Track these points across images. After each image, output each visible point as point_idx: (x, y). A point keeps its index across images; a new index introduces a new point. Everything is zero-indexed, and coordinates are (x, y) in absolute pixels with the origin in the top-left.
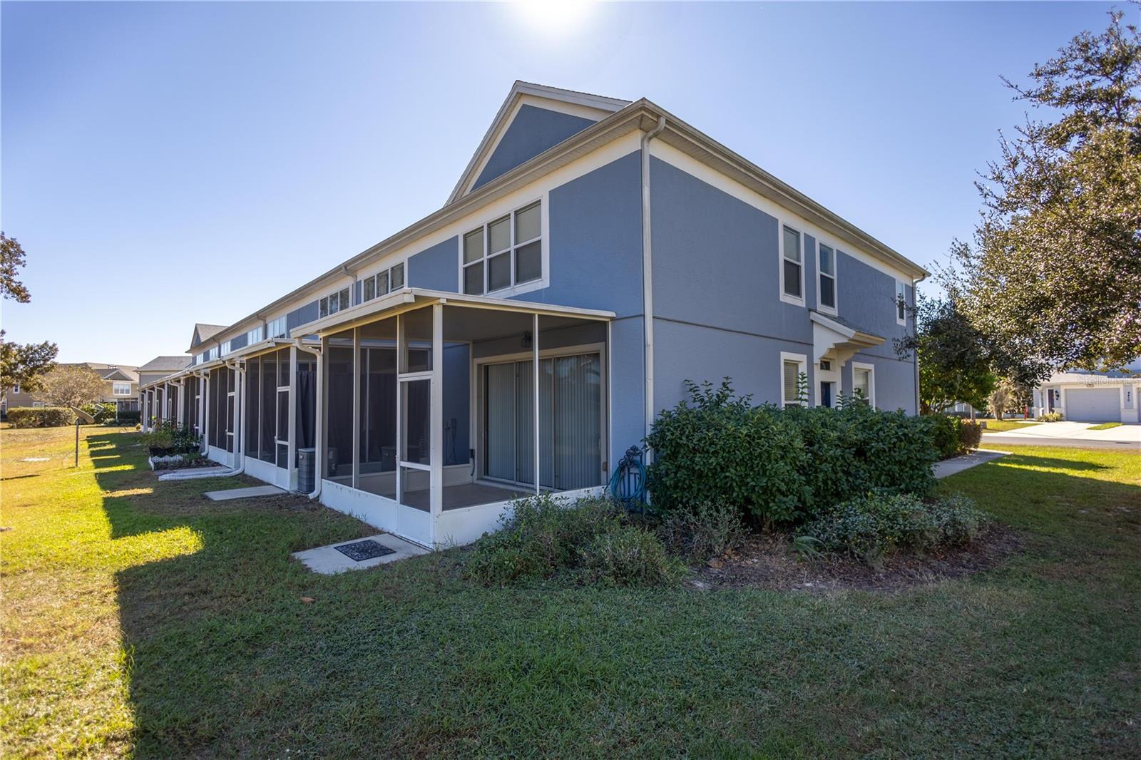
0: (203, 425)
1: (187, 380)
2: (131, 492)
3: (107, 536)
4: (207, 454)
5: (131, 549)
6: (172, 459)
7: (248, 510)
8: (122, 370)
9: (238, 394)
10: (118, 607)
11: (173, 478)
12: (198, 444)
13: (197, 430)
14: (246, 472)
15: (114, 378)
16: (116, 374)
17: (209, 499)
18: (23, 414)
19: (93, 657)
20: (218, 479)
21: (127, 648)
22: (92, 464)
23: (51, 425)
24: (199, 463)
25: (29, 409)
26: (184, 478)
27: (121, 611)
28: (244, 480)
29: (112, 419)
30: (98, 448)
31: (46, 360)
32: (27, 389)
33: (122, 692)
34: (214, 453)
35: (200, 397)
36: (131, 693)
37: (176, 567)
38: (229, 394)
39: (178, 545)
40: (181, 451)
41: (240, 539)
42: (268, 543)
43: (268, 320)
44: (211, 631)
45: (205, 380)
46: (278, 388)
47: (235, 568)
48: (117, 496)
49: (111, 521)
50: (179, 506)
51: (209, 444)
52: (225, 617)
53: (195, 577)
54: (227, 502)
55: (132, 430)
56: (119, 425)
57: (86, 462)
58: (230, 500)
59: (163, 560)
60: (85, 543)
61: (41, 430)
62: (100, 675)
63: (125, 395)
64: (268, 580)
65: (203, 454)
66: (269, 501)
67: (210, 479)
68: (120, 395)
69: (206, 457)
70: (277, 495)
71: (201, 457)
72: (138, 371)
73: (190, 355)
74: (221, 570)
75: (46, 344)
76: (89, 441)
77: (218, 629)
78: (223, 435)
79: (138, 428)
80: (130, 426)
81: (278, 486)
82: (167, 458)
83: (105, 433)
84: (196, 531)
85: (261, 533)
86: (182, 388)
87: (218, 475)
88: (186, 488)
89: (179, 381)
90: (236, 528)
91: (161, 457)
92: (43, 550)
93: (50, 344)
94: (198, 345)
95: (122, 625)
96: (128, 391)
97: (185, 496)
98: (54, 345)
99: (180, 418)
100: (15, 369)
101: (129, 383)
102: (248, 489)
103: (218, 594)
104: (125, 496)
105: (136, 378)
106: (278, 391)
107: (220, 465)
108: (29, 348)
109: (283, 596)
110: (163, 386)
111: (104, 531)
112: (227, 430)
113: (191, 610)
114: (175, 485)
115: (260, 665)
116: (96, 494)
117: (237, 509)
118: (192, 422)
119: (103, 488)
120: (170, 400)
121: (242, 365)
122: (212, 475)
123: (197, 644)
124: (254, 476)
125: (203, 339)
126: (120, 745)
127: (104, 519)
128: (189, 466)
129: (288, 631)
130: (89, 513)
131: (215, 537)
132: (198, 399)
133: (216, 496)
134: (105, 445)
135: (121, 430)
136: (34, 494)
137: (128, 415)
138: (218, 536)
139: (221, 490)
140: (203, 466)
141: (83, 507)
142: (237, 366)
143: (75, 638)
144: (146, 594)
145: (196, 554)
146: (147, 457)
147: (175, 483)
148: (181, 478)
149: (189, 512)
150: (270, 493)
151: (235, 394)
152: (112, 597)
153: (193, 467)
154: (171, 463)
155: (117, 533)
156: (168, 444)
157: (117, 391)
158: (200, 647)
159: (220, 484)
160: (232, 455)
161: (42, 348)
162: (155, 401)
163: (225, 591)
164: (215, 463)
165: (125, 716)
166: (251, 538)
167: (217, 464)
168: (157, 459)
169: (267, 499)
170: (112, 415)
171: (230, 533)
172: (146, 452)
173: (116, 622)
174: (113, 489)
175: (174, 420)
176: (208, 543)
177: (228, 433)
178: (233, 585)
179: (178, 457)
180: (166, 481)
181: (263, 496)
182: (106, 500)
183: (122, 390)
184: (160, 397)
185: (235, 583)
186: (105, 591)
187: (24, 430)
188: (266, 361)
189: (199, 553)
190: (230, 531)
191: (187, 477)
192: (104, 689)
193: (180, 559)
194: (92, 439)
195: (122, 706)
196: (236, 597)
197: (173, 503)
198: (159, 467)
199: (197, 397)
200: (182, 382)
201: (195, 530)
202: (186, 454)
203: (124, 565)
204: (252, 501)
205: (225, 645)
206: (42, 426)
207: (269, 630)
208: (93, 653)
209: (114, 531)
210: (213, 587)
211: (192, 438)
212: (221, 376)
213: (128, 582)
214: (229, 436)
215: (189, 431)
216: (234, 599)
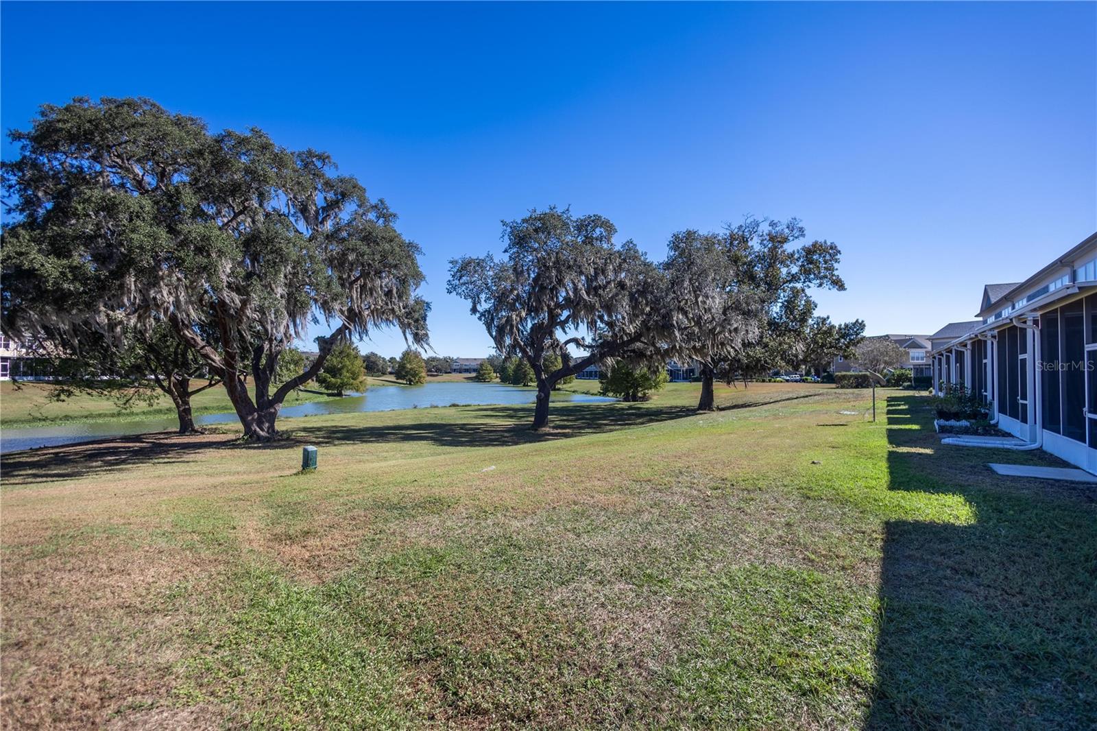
0: (991, 392)
1: (973, 344)
2: (913, 450)
3: (885, 486)
4: (998, 423)
5: (903, 503)
6: (958, 424)
7: (1040, 493)
8: (916, 338)
9: (1032, 357)
10: (882, 555)
11: (957, 443)
12: (987, 411)
13: (986, 396)
14: (1045, 448)
15: (911, 346)
16: (911, 342)
17: (993, 472)
18: (844, 377)
19: (854, 592)
20: (1008, 450)
21: (882, 599)
22: (886, 421)
23: (863, 387)
24: (987, 431)
25: (848, 373)
26: (967, 444)
27: (884, 559)
28: (1040, 457)
29: (909, 383)
30: (894, 408)
31: (857, 334)
32: (846, 357)
33: (871, 640)
34: (1005, 422)
35: (988, 361)
36: (879, 647)
37: (942, 535)
38: (1021, 357)
39: (949, 512)
40: (967, 417)
41: (1024, 525)
42: (1064, 541)
43: (1076, 265)
44: (970, 621)
45: (992, 343)
46: (1086, 346)
47: (1013, 558)
48: (901, 451)
49: (891, 473)
50: (958, 472)
51: (999, 412)
52: (990, 612)
53: (963, 552)
54: (1014, 479)
55: (925, 393)
56: (915, 388)
57: (882, 418)
58: (1020, 477)
59: (931, 523)
60: (867, 488)
61: (856, 391)
62: (856, 613)
63: (920, 362)
64: (1057, 590)
65: (992, 422)
66: (1074, 489)
67: (997, 449)
68: (916, 362)
69: (996, 425)
70: (1089, 483)
71: (990, 425)
72: (930, 339)
73: (981, 319)
74: (994, 555)
75: (857, 321)
76: (888, 401)
77: (980, 624)
78: (1014, 404)
79: (931, 392)
80: (924, 390)
81: (1091, 471)
82: (952, 422)
83: (902, 395)
84: (970, 503)
85: (1056, 526)
86: (969, 352)
87: (1009, 447)
88: (968, 455)
89: (966, 346)
90: (1021, 512)
91: (947, 420)
92: (837, 486)
93: (860, 321)
94: (988, 307)
95: (882, 573)
96: (922, 359)
97: (966, 463)
98: (863, 321)
99: (968, 383)
100: (839, 343)
101: (924, 350)
102: (1045, 469)
103: (986, 582)
104: (908, 453)
105: (929, 345)
106: (1086, 350)
107: (1013, 436)
108: (846, 326)
109: (1079, 620)
110: (950, 352)
111: (884, 481)
112: (1019, 398)
113: (951, 587)
114: (957, 450)
115: (1032, 698)
116: (883, 445)
117: (1028, 489)
118: (980, 389)
119: (891, 442)
120: (958, 365)
121: (1035, 322)
122: (1001, 446)
123: (952, 628)
124: (1056, 455)
125: (993, 300)
126: (861, 693)
127: (886, 470)
128: (976, 433)
129: (1081, 673)
130: (875, 462)
131: (992, 515)
132: (985, 364)
133: (1002, 469)
134: (899, 405)
135: (916, 394)
136: (840, 440)
137: (923, 381)
138: (995, 515)
139: (1009, 463)
140: (991, 435)
141: (871, 456)
142: (1030, 323)
143: (843, 568)
144: (908, 552)
145: (966, 527)
146: (934, 419)
147: (958, 448)
148: (964, 444)
149: (967, 480)
150: (1077, 479)
151: (1027, 356)
152: (879, 544)
153: (979, 435)
154: (957, 427)
155: (894, 485)
156: (955, 409)
157: (913, 358)
158: (955, 635)
159: (1008, 456)
160: (1027, 427)
161: (854, 324)
162: (944, 366)
163: (995, 581)
164: (1007, 433)
165: (869, 666)
166: (1040, 528)
167: (1009, 435)
168: (942, 422)
169: (1072, 486)
170: (909, 380)
171: (1013, 515)
172: (934, 414)
173: (877, 568)
174: (898, 445)
175: (962, 385)
176: (982, 518)
177: (1021, 401)
178: (1006, 577)
179: (964, 423)
180: (949, 444)
181: (1067, 481)
182: (891, 454)
183: (917, 357)
184: (948, 362)
185: (1010, 577)
186: (875, 535)
187: (844, 390)
188: (1069, 314)
189: (970, 527)
190: (1011, 512)
191: (970, 444)
192: (857, 628)
193: (948, 527)
194: (891, 400)
195: (868, 654)
196: (1008, 594)
197: (952, 468)
198: (943, 430)
199: (984, 361)
200: (969, 347)
201: (969, 500)
202: (973, 421)
203: (894, 517)
204: (1049, 484)
205: (987, 647)
206: (857, 387)
207: (1051, 659)
208: (855, 589)
209: (891, 482)
210: (982, 572)
211: (979, 404)
212: (1011, 337)
213: (894, 534)
214: (1022, 404)
215: (978, 397)
216: (1006, 596)
